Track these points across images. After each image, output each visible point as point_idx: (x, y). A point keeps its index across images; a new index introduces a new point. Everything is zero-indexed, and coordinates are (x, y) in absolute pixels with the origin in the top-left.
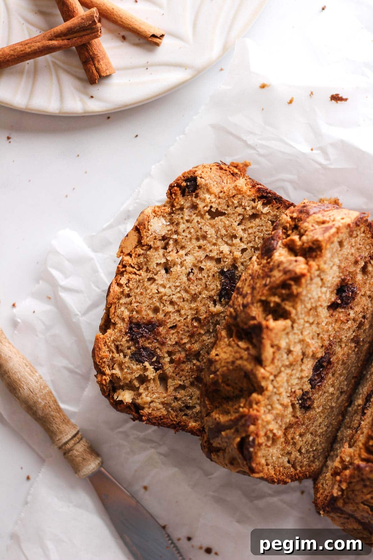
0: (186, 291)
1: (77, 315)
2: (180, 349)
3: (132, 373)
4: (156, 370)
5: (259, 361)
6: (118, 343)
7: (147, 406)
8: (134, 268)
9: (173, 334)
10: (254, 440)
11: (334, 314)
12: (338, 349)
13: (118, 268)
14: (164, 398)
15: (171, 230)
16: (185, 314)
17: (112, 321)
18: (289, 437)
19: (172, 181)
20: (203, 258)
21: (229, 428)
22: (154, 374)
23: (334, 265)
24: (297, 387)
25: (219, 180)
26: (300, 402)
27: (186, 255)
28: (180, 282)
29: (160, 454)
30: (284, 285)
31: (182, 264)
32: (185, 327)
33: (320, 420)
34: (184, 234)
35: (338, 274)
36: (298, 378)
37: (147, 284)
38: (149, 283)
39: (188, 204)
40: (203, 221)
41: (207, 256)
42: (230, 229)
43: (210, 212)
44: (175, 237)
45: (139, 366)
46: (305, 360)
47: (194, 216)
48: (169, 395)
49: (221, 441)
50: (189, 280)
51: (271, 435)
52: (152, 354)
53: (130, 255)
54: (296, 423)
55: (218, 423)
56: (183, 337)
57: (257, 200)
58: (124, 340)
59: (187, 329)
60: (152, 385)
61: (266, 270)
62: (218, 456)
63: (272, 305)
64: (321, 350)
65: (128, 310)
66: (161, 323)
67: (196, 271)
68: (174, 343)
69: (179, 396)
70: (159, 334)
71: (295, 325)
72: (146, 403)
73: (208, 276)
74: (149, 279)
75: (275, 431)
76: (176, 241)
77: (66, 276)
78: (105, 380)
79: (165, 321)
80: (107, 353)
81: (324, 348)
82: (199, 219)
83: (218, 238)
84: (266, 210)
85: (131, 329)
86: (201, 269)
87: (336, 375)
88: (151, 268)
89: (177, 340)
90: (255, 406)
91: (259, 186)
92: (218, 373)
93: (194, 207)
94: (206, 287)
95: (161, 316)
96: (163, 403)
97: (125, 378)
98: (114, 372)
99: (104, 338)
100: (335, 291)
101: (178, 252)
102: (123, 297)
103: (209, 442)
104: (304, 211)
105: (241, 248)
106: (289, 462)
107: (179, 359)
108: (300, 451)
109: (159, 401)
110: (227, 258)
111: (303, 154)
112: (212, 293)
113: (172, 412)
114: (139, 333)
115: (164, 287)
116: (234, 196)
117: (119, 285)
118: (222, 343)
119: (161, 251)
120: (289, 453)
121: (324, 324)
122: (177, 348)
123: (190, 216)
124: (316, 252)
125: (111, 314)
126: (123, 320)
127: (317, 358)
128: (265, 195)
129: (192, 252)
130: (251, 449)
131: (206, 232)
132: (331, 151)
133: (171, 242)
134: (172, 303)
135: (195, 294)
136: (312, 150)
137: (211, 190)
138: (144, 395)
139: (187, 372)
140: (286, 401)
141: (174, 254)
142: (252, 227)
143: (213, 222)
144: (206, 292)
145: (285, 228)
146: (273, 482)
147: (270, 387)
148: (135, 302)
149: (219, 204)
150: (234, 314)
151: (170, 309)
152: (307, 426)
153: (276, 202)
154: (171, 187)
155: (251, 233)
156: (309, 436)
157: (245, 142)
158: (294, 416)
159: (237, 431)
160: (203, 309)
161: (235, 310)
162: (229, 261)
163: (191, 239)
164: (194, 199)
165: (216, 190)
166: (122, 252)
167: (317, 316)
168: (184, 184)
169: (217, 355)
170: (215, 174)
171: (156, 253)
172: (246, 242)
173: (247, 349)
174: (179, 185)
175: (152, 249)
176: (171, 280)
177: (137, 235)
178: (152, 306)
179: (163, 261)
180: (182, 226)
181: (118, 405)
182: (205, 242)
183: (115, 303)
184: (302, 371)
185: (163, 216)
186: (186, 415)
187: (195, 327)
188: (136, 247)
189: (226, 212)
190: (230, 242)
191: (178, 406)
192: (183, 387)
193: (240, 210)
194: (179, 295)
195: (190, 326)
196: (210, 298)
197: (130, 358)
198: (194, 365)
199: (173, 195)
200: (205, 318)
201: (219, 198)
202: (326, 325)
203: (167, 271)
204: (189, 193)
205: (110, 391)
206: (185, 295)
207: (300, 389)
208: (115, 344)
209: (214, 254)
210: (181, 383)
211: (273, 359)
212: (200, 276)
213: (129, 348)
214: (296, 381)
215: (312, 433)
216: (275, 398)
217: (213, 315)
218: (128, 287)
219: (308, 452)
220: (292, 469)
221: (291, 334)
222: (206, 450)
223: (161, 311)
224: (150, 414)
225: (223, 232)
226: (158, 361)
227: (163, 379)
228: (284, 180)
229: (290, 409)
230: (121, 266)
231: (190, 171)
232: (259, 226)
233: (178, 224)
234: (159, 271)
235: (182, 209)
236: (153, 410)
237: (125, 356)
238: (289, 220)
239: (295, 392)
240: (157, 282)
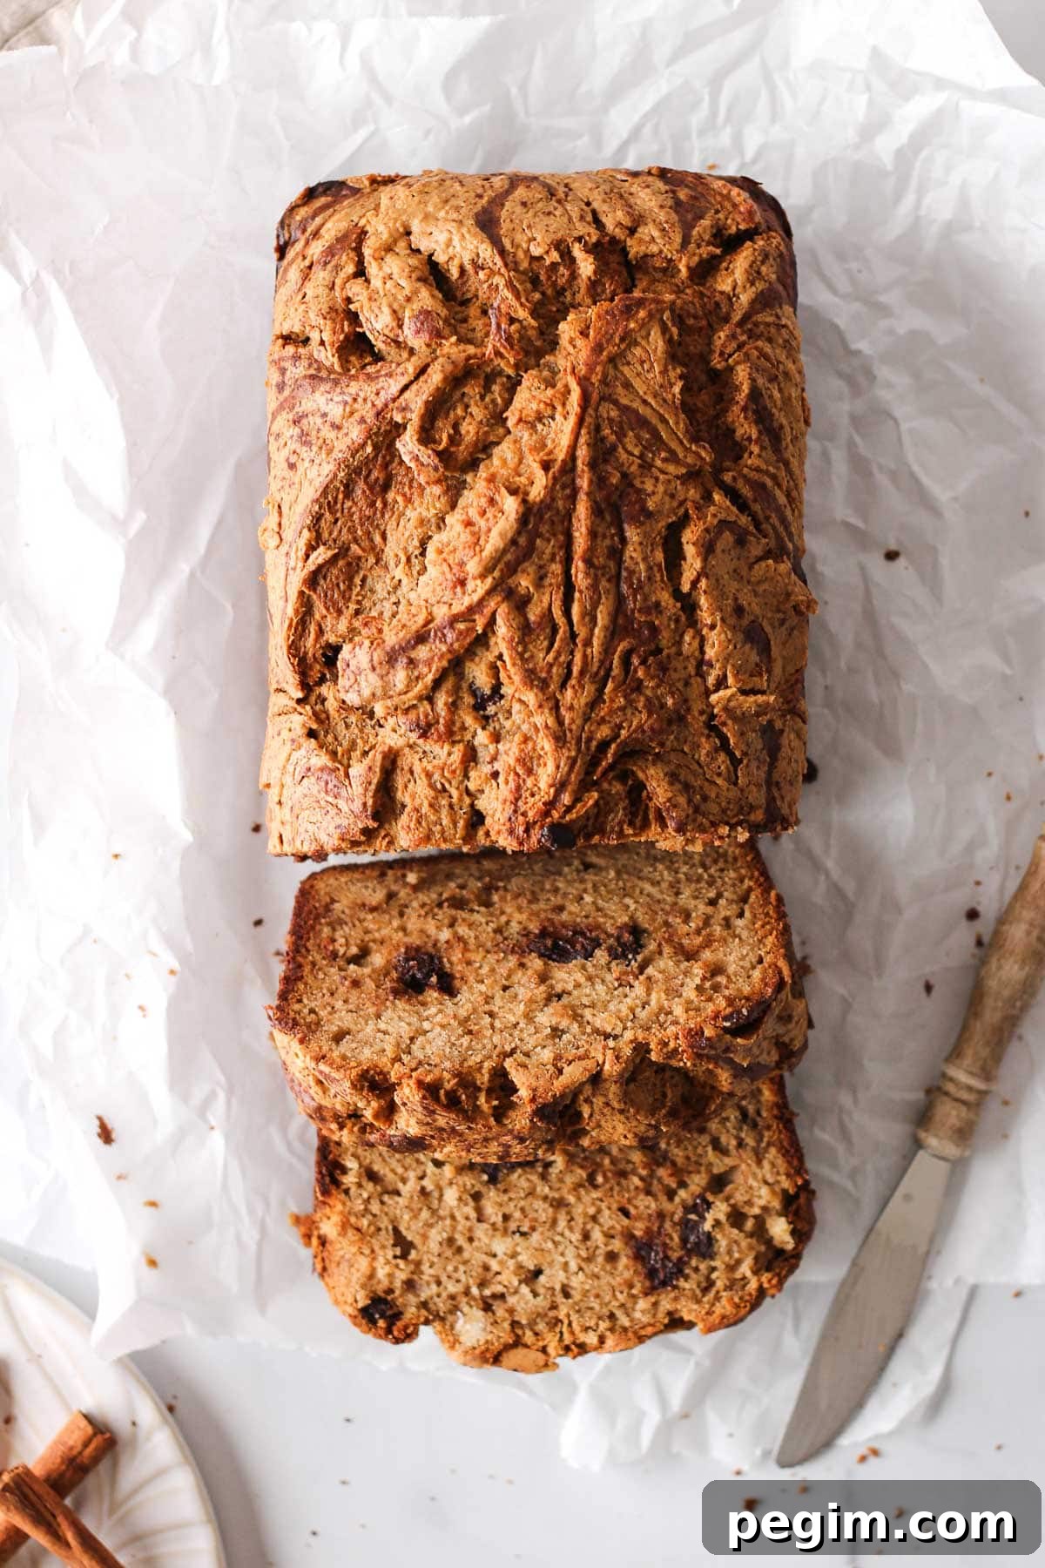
0: (554, 1222)
1: (697, 1364)
2: (655, 1182)
3: (736, 1242)
4: (709, 1205)
5: (596, 1079)
6: (698, 1292)
7: (777, 1189)
8: (561, 1333)
9: (636, 1207)
10: (726, 1019)
11: (458, 975)
12: (515, 927)
13: (574, 1357)
14: (748, 1165)
15: (468, 1303)
16: (593, 1204)
17: (666, 1321)
18: (698, 940)
19: (386, 1346)
20: (485, 1226)
21: (731, 1061)
22: (718, 1203)
23: (379, 1031)
24: (609, 977)
25: (344, 1266)
26: (630, 956)
27: (495, 1256)
28: (545, 1242)
29: (856, 1101)
30: (453, 1103)
31: (514, 1255)
32: (615, 1193)
33: (648, 888)
34: (463, 1278)
35: (389, 1011)
36: (593, 984)
37: (576, 1296)
38: (573, 1292)
39: (412, 1299)
40: (425, 1258)
41: (479, 1220)
42: (416, 1206)
43: (404, 1256)
44: (475, 1291)
45: (719, 1237)
46: (559, 988)
47: (425, 1277)
48: (740, 1157)
49: (761, 1053)
50: (533, 1229)
51: (708, 984)
52: (687, 1226)
53: (544, 1350)
54: (669, 941)
55: (735, 1076)
56: (632, 1187)
57: (344, 1187)
58: (687, 1286)
59: (617, 1188)
60: (739, 1197)
61: (445, 1136)
62: (792, 1040)
63: (496, 1103)
64: (529, 964)
65: (635, 1303)
66: (629, 1236)
67: (513, 1226)
68: (650, 1198)
69: (734, 1142)
70: (648, 1231)
71: (508, 1048)
72: (773, 1192)
73: (510, 1199)
74: (567, 1295)
75: (697, 981)
76: (482, 1284)
77: (641, 1415)
78: (769, 1281)
79: (622, 1233)
80: (724, 1301)
81: (525, 961)
82: (425, 1267)
83: (441, 1218)
84: (351, 1164)
85: (664, 1284)
86: (506, 1218)
87: (558, 900)
88: (547, 1304)
89: (642, 1196)
90: (672, 1045)
91: (319, 1195)
92: (653, 1122)
93: (410, 1285)
94: (530, 1194)
95: (617, 1245)
96: (759, 1162)
97: (751, 1248)
98: (748, 1274)
99: (703, 1320)
100: (420, 998)
101: (498, 1273)
102: (619, 1323)
103: (778, 1065)
104: (319, 1113)
105: (437, 1171)
106: (741, 915)
107: (671, 1175)
108: (713, 902)
109: (758, 1171)
110: (465, 1185)
111: (227, 1137)
112: (534, 1178)
113: (765, 1139)
114: (664, 1266)
115: (566, 1264)
116: (358, 1230)
117: (602, 1340)
118: (602, 1138)
119: (512, 1300)
120: (727, 925)
121: (483, 988)
122: (656, 1187)
123: (428, 1283)
124: (373, 1076)
125: (655, 1330)
126: (655, 1304)
127: (545, 964)
128: (327, 1179)
129: (485, 1249)
130: (745, 1011)
131: (441, 1244)
132: (199, 1094)
133: (487, 1292)
134: (586, 1236)
135: (551, 1205)
136: (212, 1128)
137: (368, 1273)
138: (762, 1202)
139: (686, 1149)
140: (639, 989)
141: (503, 1278)
142: (393, 1171)
143: (417, 1241)
144: (539, 1189)
145: (363, 1130)
146: (786, 931)
147: (628, 1035)
148: (617, 1299)
149: (383, 1247)
150: (544, 1147)
151: (597, 1235)
152: (667, 914)
153: (330, 1152)
154: (397, 1341)
155: (403, 1166)
156: (685, 899)
157: (260, 1245)
158: (660, 953)
159: (727, 1050)
160: (570, 1180)
161: (535, 1149)
162: (468, 1180)
163: (465, 1262)
164: (397, 1293)
165: (363, 1264)
166: (546, 1365)
167: (475, 1010)
168: (381, 1323)
169: (625, 1137)
170: (339, 1276)
171: (519, 1309)
172: (423, 1167)
173: (587, 1100)
174: (389, 1331)
175: (516, 1319)
176: (549, 1260)
177: (505, 1355)
178: (608, 1267)
179: (525, 1290)
180: (452, 1288)
181: (802, 1234)
182: (457, 1236)
183: (635, 1333)
184: (578, 985)
185: (452, 1328)
186: (758, 1113)
187: (605, 1176)
188: (526, 1346)
189: (390, 1227)
190: (436, 1194)
191: (752, 1134)
192: (716, 1144)
193: (375, 1207)
194: (567, 1233)
195: (608, 1186)
196: (544, 1177)
197: (712, 1258)
198: (668, 1144)
199: (409, 1331)
200: (582, 1167)
201: (373, 1251)
202: (483, 982)
203: (538, 1272)
204: (391, 1307)
205: (786, 1260)
206: (562, 1224)
207: (609, 970)
208: (704, 1296)
209: (469, 1210)
210: (710, 1149)
211: (580, 1058)
212: (517, 1214)
213: (696, 1270)
214: (600, 987)
215: (677, 894)
216: (643, 1015)
217: (571, 1159)
218: (597, 1325)
219: (711, 883)
220: (753, 898)
221: (525, 1048)
222: (794, 1060)
223: (610, 1248)
224: (788, 1175)
225: (425, 1214)
226: (693, 1209)
227: (719, 1183)
228: (289, 1145)
229: (650, 970)
230: (570, 1354)
231: (355, 1324)
232: (384, 1160)
233: (452, 1297)
234: (544, 1287)
235: (424, 1305)
236: (778, 1173)
237: (714, 1269)
238: (345, 1131)
239: (617, 980)
240: (565, 1281)
